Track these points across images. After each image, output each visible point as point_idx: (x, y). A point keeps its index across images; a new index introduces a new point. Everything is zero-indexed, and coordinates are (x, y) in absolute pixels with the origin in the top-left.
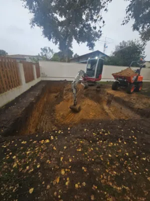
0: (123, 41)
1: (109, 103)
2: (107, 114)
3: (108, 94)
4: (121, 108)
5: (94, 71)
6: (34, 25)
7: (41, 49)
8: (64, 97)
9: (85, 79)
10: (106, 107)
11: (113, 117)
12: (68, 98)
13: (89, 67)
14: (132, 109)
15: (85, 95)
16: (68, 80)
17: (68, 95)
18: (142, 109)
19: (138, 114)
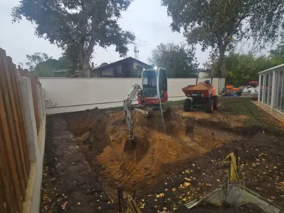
0: (162, 45)
1: (189, 131)
2: (191, 149)
3: (184, 118)
4: (213, 134)
5: (156, 87)
6: (20, 18)
7: (28, 56)
8: (111, 138)
9: (142, 102)
10: (186, 139)
11: (203, 150)
12: (120, 137)
13: (146, 82)
14: (229, 130)
15: (148, 126)
16: (100, 107)
17: (118, 133)
18: (241, 128)
19: (239, 135)
